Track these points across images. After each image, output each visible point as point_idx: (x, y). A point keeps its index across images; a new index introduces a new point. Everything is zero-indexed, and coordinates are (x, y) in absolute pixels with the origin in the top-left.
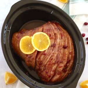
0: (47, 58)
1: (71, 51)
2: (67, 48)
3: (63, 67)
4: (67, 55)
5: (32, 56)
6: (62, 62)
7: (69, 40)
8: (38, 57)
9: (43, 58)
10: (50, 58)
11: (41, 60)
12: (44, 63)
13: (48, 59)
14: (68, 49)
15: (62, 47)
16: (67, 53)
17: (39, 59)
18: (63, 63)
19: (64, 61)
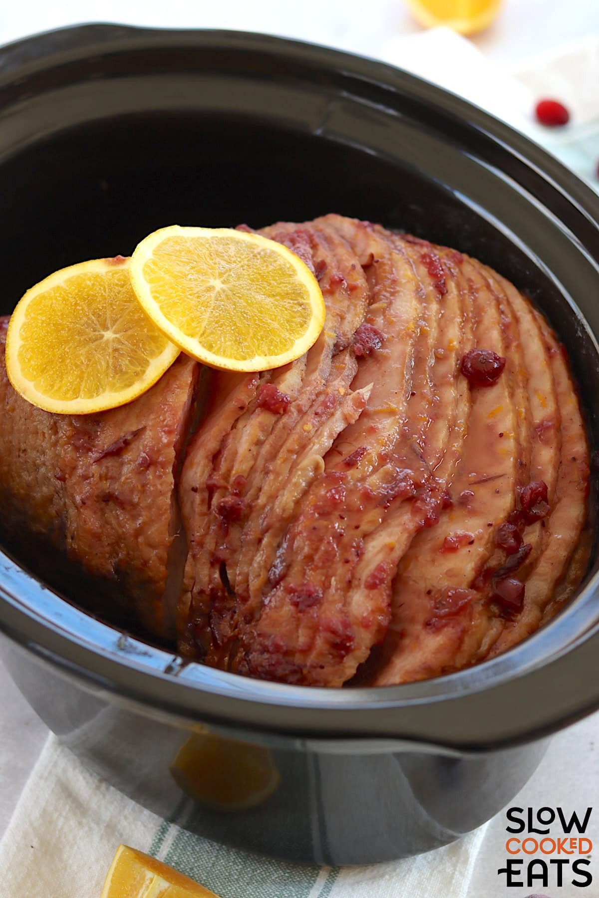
0: (303, 447)
1: (542, 412)
2: (503, 378)
3: (479, 549)
4: (509, 444)
5: (137, 434)
6: (465, 501)
7: (516, 320)
8: (209, 440)
9: (259, 443)
10: (327, 443)
11: (240, 467)
12: (273, 497)
13: (315, 454)
14: (520, 392)
15: (452, 363)
16: (506, 424)
17: (216, 457)
18: (473, 513)
19: (483, 493)
